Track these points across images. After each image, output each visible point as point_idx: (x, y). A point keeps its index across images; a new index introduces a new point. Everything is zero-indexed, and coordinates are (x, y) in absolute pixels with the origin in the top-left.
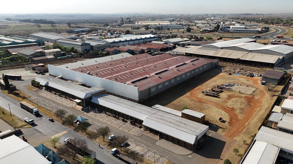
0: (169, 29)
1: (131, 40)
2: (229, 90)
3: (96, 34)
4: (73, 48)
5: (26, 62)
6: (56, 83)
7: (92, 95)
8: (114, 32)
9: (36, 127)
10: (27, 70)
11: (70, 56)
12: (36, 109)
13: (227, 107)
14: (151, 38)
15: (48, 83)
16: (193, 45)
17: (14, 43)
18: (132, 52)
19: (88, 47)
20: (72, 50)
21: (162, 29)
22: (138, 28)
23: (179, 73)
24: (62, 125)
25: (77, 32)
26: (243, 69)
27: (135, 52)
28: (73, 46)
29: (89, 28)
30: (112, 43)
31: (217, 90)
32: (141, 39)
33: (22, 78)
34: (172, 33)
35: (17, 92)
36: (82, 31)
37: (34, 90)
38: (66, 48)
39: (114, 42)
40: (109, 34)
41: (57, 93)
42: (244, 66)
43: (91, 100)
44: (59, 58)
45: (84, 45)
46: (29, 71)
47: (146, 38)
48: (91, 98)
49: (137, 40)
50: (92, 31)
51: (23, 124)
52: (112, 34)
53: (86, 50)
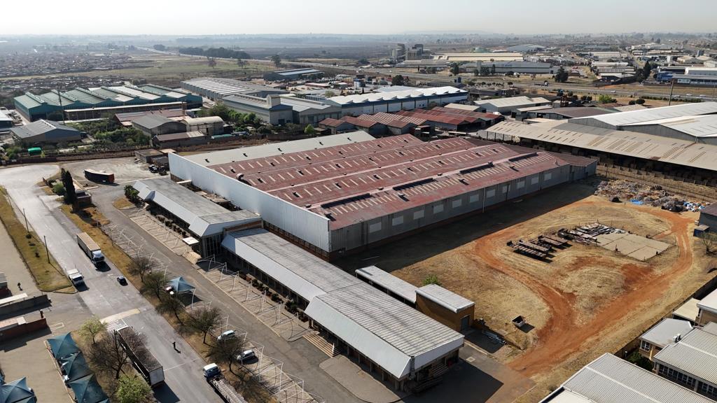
4: (252, 117)
8: (370, 79)
19: (286, 115)
20: (252, 120)
22: (434, 70)
23: (464, 190)
25: (288, 79)
26: (659, 189)
27: (393, 130)
28: (254, 111)
29: (319, 68)
30: (344, 106)
31: (553, 239)
32: (422, 97)
39: (352, 105)
40: (357, 84)
47: (435, 96)
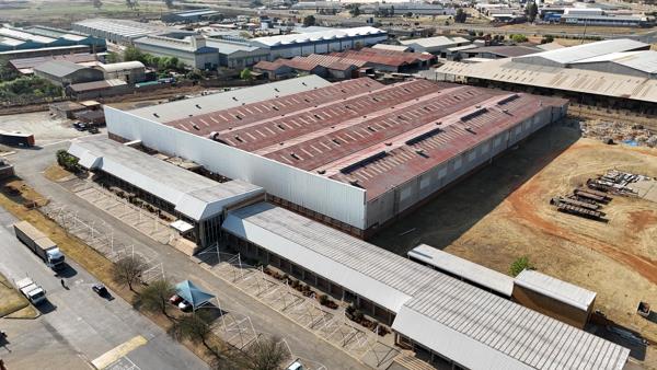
0: (410, 15)
1: (322, 41)
2: (628, 195)
3: (232, 26)
4: (175, 61)
5: (53, 95)
6: (123, 163)
7: (224, 207)
8: (276, 20)
9: (50, 317)
10: (54, 118)
11: (167, 80)
12: (56, 250)
13: (643, 257)
14: (370, 35)
15: (100, 161)
16: (483, 55)
17: (29, 44)
18: (326, 74)
19: (212, 59)
20: (174, 65)
21: (392, 14)
24: (132, 312)
25: (188, 20)
26: (641, 128)
27: (334, 73)
28: (175, 54)
30: (272, 48)
31: (591, 194)
32: (347, 38)
33: (37, 142)
34: (420, 25)
35: (14, 184)
36: (200, 16)
37: (63, 179)
38: (157, 60)
39: (280, 46)
40: (264, 25)
41: (126, 194)
42: (642, 119)
43: (222, 222)
44: (138, 86)
45: (203, 51)
46: (59, 121)
47: (359, 37)
48: (221, 217)
49: (335, 40)
50: (222, 17)
51: (12, 302)
52: (271, 26)
53: (207, 65)
